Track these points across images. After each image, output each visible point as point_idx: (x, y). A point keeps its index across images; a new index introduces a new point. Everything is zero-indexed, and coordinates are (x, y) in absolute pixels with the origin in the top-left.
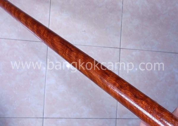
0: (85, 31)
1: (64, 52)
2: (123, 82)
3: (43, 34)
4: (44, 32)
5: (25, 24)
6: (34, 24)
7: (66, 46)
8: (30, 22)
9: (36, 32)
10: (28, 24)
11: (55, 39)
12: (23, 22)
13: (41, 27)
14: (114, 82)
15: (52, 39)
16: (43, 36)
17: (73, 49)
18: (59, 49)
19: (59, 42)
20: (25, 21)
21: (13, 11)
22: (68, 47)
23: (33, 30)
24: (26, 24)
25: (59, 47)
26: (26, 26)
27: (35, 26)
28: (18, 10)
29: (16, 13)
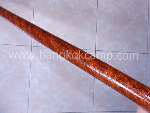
0: (64, 36)
1: (61, 50)
2: (120, 74)
3: (38, 35)
4: (38, 33)
5: (19, 26)
6: (28, 26)
7: (62, 44)
8: (24, 24)
9: (31, 33)
10: (23, 27)
11: (50, 39)
12: (17, 25)
13: (35, 28)
14: (112, 74)
15: (47, 39)
16: (39, 37)
17: (68, 47)
18: (55, 47)
19: (54, 41)
20: (19, 23)
21: (6, 16)
22: (64, 46)
23: (27, 31)
24: (21, 27)
25: (55, 45)
26: (21, 29)
27: (29, 28)
28: (11, 14)
29: (9, 17)
